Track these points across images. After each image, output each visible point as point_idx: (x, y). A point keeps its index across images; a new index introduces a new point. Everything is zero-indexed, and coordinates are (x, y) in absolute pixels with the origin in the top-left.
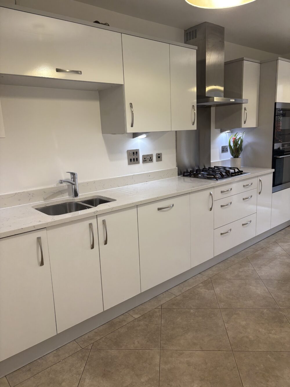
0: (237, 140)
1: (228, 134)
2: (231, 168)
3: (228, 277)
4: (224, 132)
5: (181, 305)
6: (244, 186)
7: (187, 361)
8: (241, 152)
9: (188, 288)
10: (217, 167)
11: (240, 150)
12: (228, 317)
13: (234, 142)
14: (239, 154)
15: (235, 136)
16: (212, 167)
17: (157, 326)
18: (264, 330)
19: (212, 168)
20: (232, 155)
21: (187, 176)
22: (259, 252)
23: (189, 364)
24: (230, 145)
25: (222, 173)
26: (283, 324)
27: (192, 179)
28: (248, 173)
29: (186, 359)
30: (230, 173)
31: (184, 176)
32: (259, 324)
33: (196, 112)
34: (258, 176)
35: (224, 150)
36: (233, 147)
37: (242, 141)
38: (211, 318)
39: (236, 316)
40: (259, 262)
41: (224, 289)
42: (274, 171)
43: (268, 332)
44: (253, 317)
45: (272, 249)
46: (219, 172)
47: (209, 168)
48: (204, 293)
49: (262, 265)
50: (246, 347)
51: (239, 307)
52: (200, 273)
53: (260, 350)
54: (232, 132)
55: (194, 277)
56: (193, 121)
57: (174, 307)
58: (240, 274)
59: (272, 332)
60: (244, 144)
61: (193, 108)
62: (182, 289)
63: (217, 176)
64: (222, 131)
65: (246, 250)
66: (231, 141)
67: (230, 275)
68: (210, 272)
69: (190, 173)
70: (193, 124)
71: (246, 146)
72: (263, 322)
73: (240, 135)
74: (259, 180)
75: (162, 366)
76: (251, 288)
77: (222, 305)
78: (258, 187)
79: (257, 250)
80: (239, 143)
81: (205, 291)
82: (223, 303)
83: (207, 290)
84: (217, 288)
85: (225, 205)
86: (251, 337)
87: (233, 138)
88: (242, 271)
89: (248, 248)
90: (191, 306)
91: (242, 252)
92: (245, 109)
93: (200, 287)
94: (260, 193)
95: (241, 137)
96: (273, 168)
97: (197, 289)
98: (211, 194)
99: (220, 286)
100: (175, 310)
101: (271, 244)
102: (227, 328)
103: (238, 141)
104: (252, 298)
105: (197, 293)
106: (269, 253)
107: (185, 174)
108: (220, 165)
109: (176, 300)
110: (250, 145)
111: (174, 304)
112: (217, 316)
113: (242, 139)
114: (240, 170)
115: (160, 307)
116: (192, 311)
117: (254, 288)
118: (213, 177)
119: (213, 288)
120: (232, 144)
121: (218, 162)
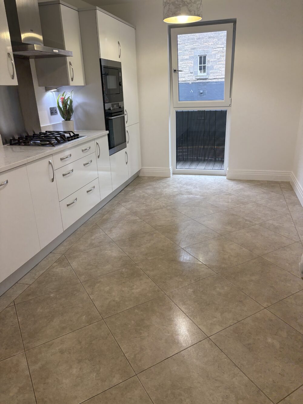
0: (66, 100)
1: (55, 93)
2: (65, 132)
3: (82, 248)
4: (49, 91)
5: (38, 293)
6: (83, 151)
7: (59, 349)
8: (72, 114)
9: (41, 272)
10: (49, 132)
11: (71, 111)
12: (91, 288)
13: (63, 102)
14: (71, 116)
15: (63, 95)
16: (42, 132)
17: (14, 326)
18: (126, 289)
19: (43, 134)
20: (64, 118)
21: (15, 144)
22: (106, 216)
23: (62, 352)
24: (59, 107)
25: (57, 137)
26: (141, 277)
27: (23, 147)
28: (84, 136)
29: (57, 348)
30: (66, 137)
31: (11, 144)
32: (121, 284)
33: (13, 62)
34: (94, 139)
35: (53, 112)
36: (62, 109)
37: (71, 102)
38: (74, 295)
39: (98, 284)
40: (109, 225)
41: (81, 261)
42: (108, 133)
43: (131, 289)
44: (115, 280)
45: (117, 211)
46: (53, 137)
47: (40, 133)
48: (60, 272)
49: (111, 228)
50: (114, 310)
51: (99, 274)
52: (51, 253)
53: (128, 308)
54: (58, 91)
55: (45, 258)
56: (12, 74)
57: (30, 298)
58: (93, 242)
59: (134, 287)
60: (74, 105)
61: (9, 57)
62: (34, 275)
63: (53, 142)
64: (47, 89)
65: (94, 217)
66: (60, 102)
67: (84, 246)
68: (62, 249)
69: (19, 140)
70: (13, 78)
71: (76, 107)
72: (124, 281)
73: (68, 94)
74: (96, 143)
75: (32, 368)
76: (107, 253)
77: (82, 278)
78: (96, 150)
79: (104, 215)
80: (69, 103)
81: (61, 270)
82: (83, 276)
83: (63, 268)
84: (74, 263)
85: (67, 173)
86: (117, 299)
87: (61, 99)
88: (94, 239)
89: (95, 214)
90: (50, 290)
91: (90, 219)
92: (70, 64)
93: (54, 267)
94: (99, 157)
95: (69, 97)
96: (107, 130)
97: (52, 270)
98: (50, 163)
99: (76, 260)
100: (32, 302)
101: (115, 205)
102: (93, 299)
103: (68, 101)
104: (110, 262)
105: (54, 274)
106: (115, 215)
107: (13, 143)
108: (51, 130)
109: (30, 290)
110: (80, 105)
111: (28, 295)
112: (81, 291)
113: (71, 99)
114: (76, 133)
115: (12, 304)
116: (52, 295)
117: (110, 252)
118: (48, 143)
119: (69, 264)
120: (61, 106)
121: (49, 126)
